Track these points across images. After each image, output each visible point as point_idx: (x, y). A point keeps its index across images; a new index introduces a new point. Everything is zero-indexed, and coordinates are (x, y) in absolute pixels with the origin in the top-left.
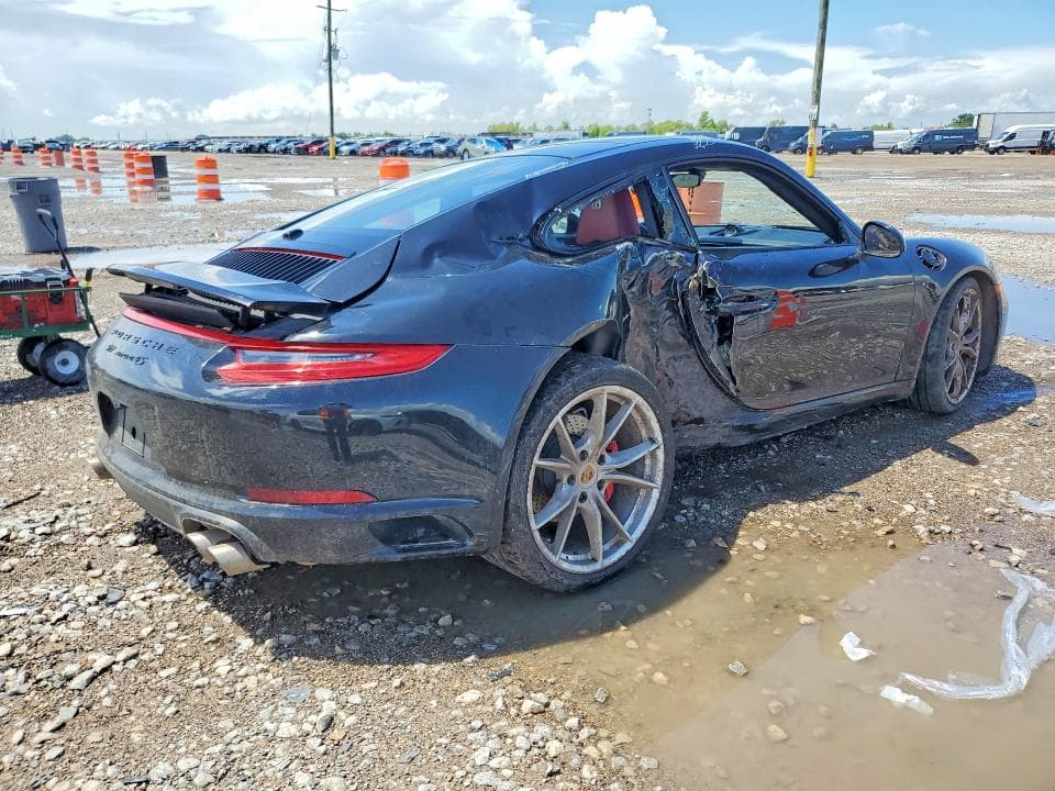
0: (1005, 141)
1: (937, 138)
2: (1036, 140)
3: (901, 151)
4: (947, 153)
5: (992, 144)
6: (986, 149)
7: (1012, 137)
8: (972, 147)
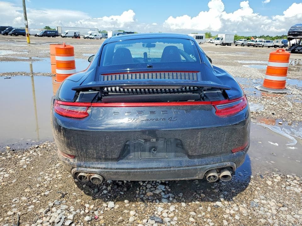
0: (66, 34)
1: (48, 32)
2: (73, 35)
3: (38, 36)
4: (51, 37)
5: (63, 35)
6: (62, 36)
7: (67, 33)
8: (58, 36)
